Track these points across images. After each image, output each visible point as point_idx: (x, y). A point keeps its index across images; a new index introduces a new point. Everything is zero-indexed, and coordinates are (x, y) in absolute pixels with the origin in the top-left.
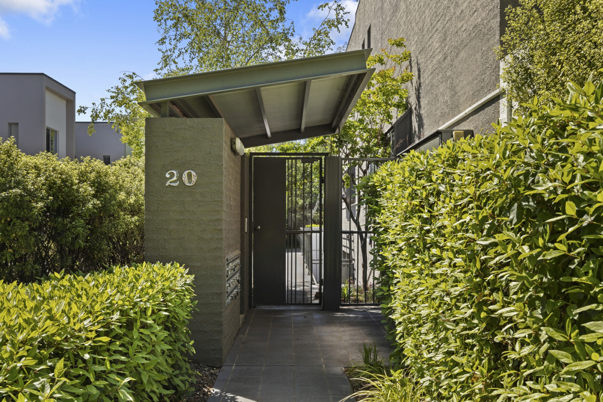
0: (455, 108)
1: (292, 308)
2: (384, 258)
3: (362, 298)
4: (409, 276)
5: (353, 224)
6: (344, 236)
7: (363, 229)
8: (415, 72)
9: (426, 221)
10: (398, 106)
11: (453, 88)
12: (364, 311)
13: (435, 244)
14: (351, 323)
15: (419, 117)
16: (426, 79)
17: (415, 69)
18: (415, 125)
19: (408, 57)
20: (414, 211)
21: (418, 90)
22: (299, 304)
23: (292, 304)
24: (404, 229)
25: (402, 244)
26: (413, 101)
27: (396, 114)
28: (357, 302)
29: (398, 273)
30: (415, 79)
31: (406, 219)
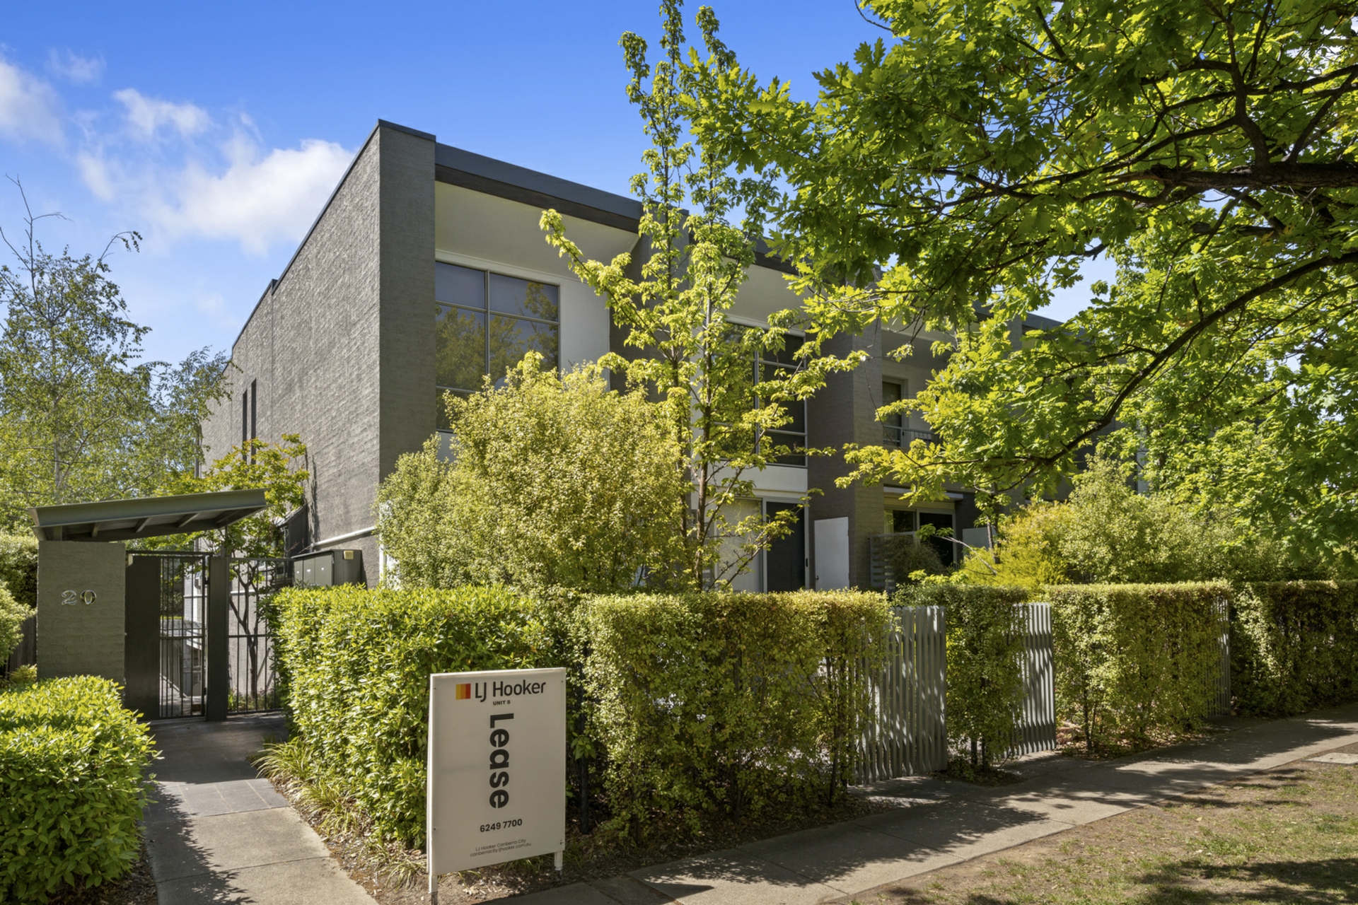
0: (347, 525)
1: (167, 722)
2: (283, 663)
3: (251, 706)
4: (303, 674)
5: (242, 628)
6: (231, 640)
7: (252, 632)
8: (311, 471)
9: (314, 640)
10: (293, 501)
11: (346, 506)
12: (257, 718)
13: (318, 653)
14: (242, 728)
15: (315, 516)
16: (322, 481)
17: (311, 466)
18: (311, 524)
19: (303, 451)
20: (307, 633)
21: (314, 489)
22: (177, 717)
23: (167, 718)
24: (299, 643)
25: (298, 653)
26: (309, 497)
27: (292, 511)
28: (246, 711)
29: (295, 673)
30: (311, 478)
31: (302, 637)
